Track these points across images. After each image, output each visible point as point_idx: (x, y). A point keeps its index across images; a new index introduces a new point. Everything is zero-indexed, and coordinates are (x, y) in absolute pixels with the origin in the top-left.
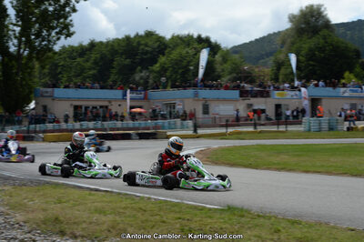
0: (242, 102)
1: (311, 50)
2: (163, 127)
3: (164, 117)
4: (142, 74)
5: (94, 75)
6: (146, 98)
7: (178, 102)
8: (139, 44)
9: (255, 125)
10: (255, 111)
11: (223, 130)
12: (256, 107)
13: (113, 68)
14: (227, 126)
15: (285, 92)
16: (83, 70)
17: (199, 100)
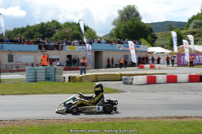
0: (40, 53)
15: (75, 47)
17: (5, 52)
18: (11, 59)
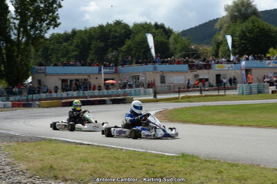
0: (190, 73)
1: (243, 31)
2: (130, 94)
3: (131, 86)
4: (114, 54)
5: (76, 55)
6: (116, 72)
7: (141, 74)
8: (110, 31)
9: (201, 91)
10: (201, 80)
11: (176, 95)
12: (201, 77)
13: (91, 50)
14: (179, 92)
15: (223, 65)
16: (68, 52)
17: (157, 73)
18: (163, 80)
